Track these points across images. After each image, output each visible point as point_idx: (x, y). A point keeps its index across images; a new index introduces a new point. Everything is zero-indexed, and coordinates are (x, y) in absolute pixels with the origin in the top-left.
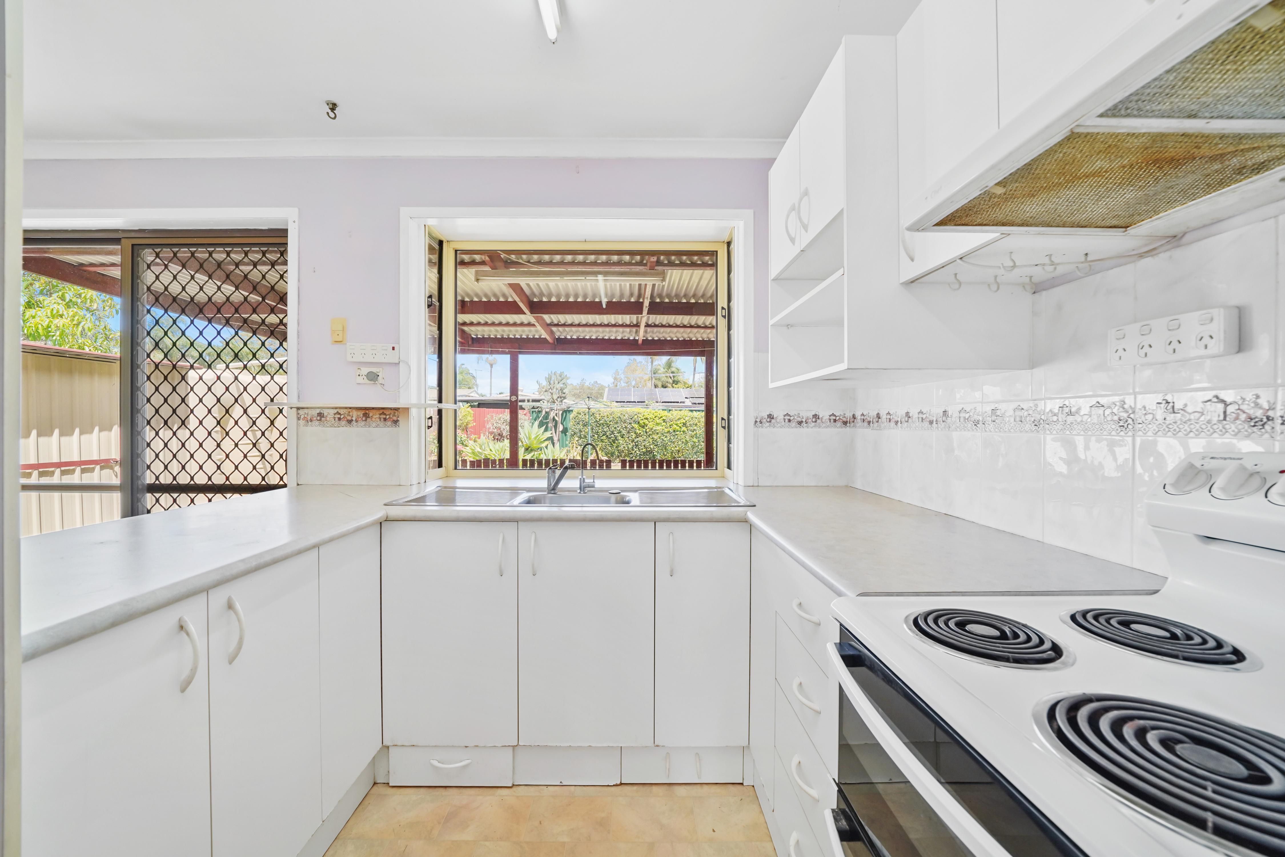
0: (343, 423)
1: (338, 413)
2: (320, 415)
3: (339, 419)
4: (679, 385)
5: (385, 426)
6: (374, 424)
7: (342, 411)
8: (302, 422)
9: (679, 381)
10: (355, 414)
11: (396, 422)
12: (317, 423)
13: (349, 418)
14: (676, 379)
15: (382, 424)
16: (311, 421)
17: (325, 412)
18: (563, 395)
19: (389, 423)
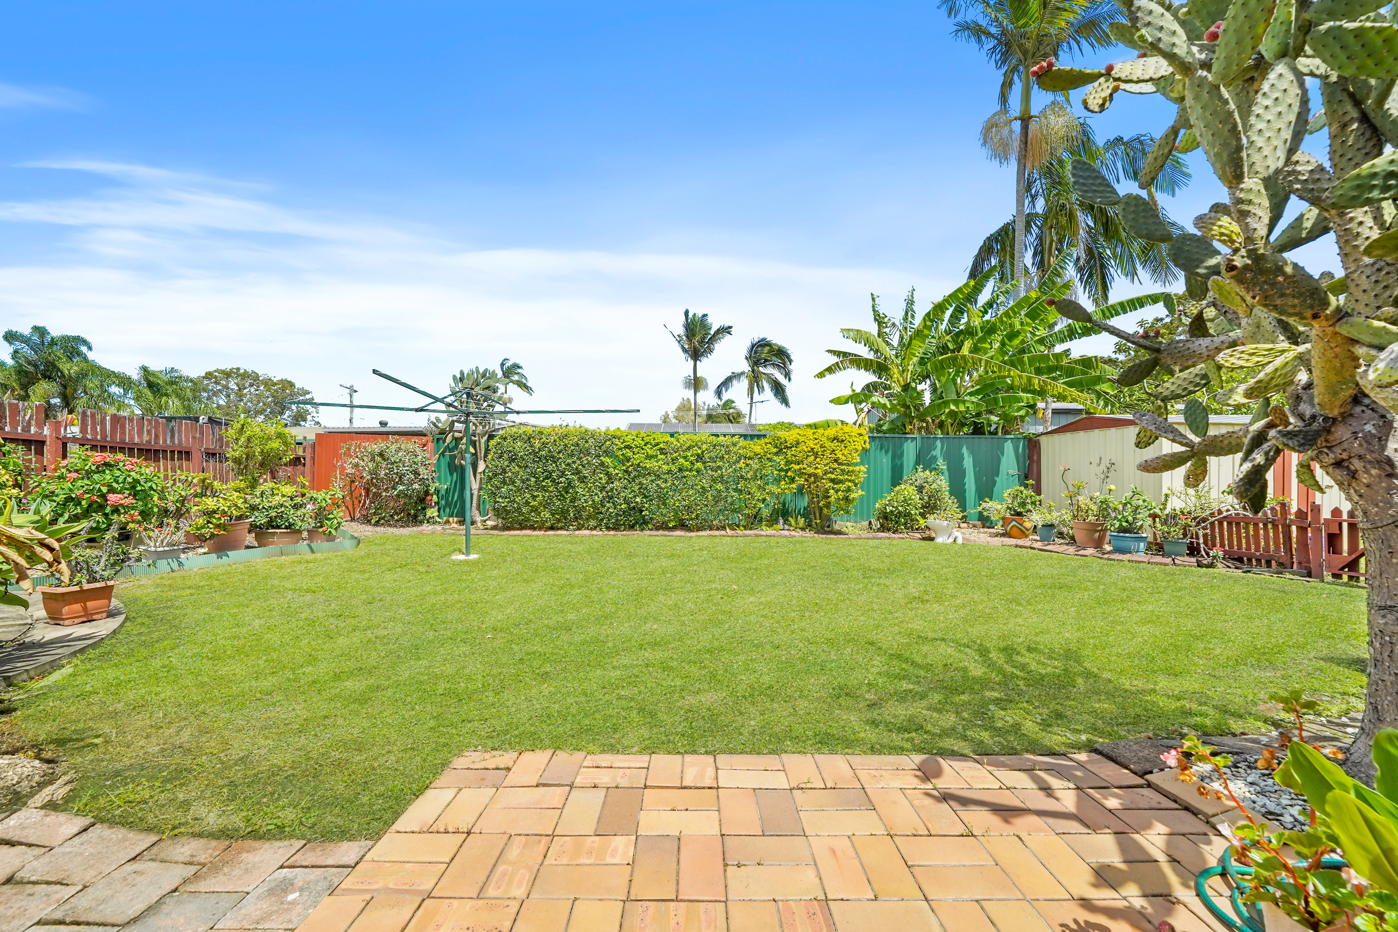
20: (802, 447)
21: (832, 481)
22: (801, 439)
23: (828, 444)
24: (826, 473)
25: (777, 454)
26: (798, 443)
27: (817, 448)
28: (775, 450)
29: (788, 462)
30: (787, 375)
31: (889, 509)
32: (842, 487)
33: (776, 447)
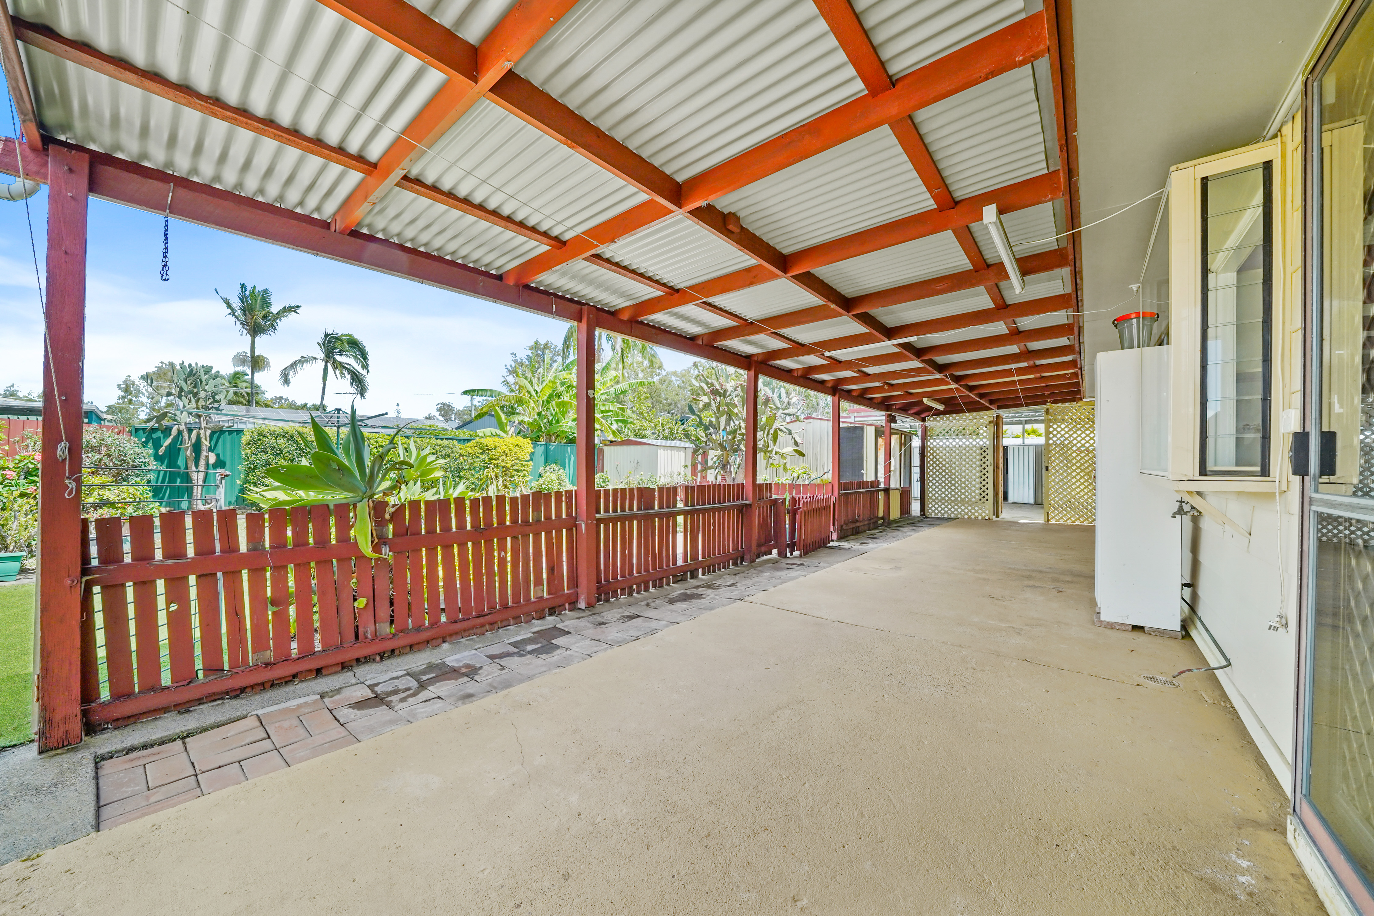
20: (498, 450)
21: (516, 470)
22: (497, 445)
23: (513, 448)
24: (513, 466)
25: (482, 453)
26: (495, 447)
27: (507, 451)
28: (481, 451)
29: (490, 459)
30: (365, 367)
31: (543, 486)
32: (522, 474)
33: (481, 449)
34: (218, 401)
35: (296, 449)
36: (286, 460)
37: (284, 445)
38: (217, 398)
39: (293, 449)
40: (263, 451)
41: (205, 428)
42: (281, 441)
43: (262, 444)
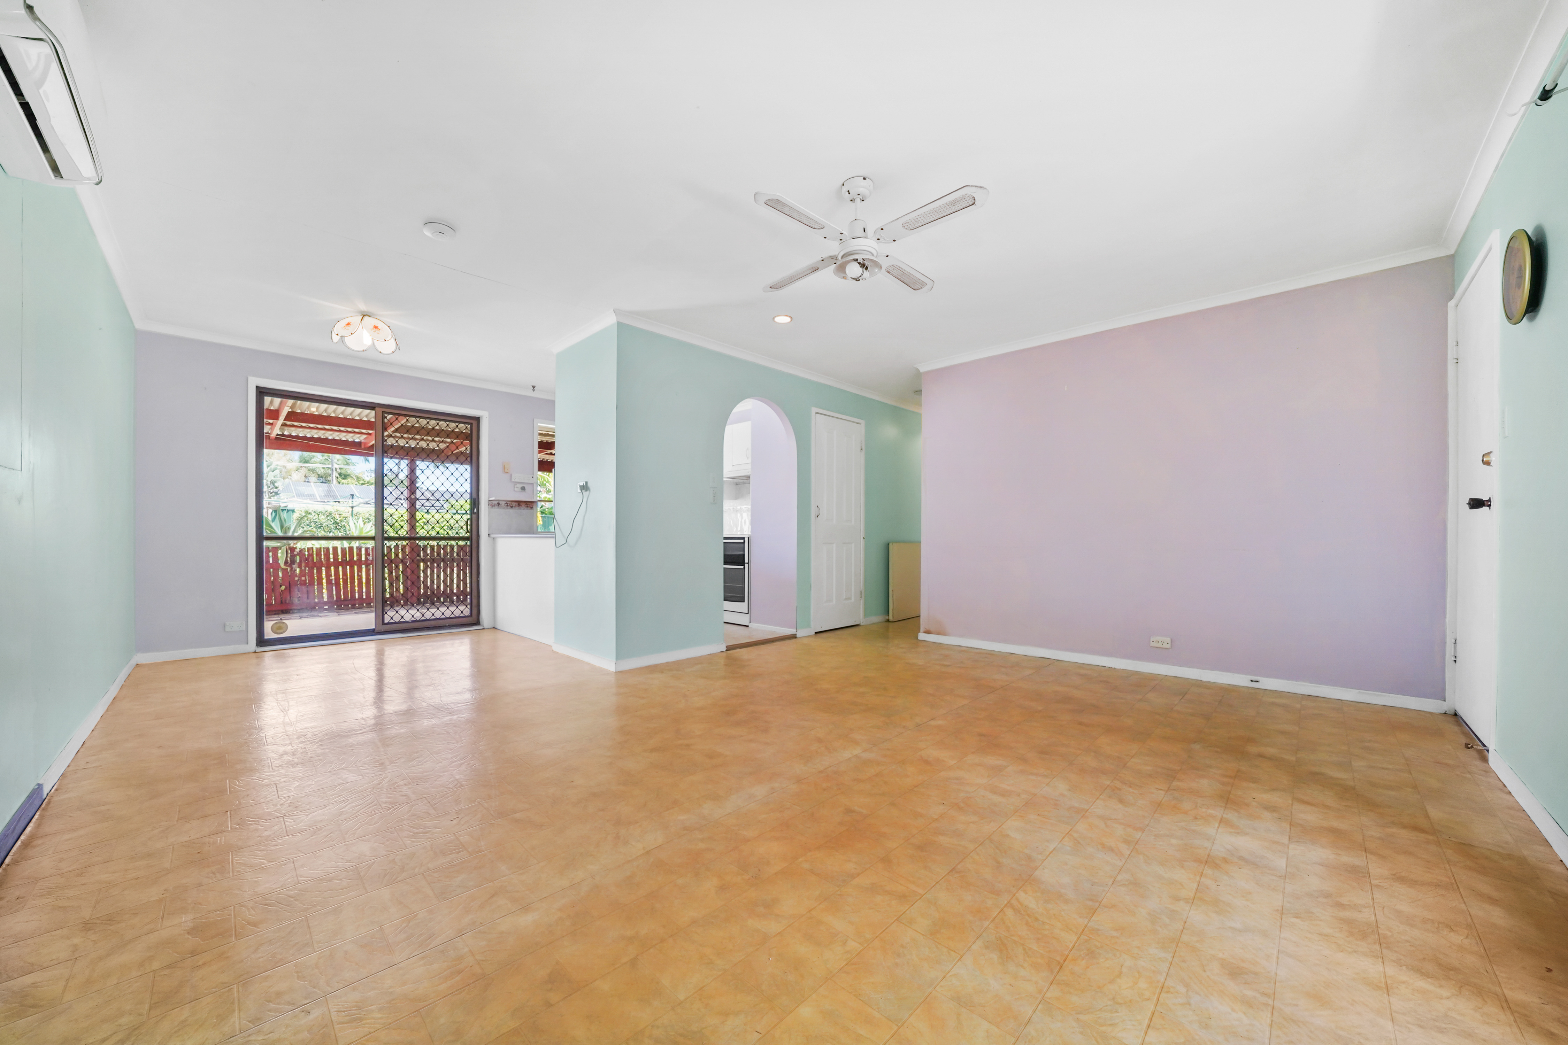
0: (509, 507)
1: (506, 503)
2: (499, 504)
3: (507, 506)
4: (349, 480)
5: (527, 509)
6: (522, 508)
7: (508, 502)
8: (490, 506)
9: (349, 475)
10: (514, 504)
11: (532, 508)
12: (497, 507)
13: (511, 505)
14: (343, 472)
15: (526, 508)
16: (494, 506)
17: (501, 502)
18: (275, 490)
19: (529, 508)
34: (276, 488)
35: (333, 523)
36: (325, 531)
37: (324, 521)
38: (276, 485)
39: (331, 523)
40: (308, 525)
41: (267, 507)
42: (322, 517)
43: (307, 520)
